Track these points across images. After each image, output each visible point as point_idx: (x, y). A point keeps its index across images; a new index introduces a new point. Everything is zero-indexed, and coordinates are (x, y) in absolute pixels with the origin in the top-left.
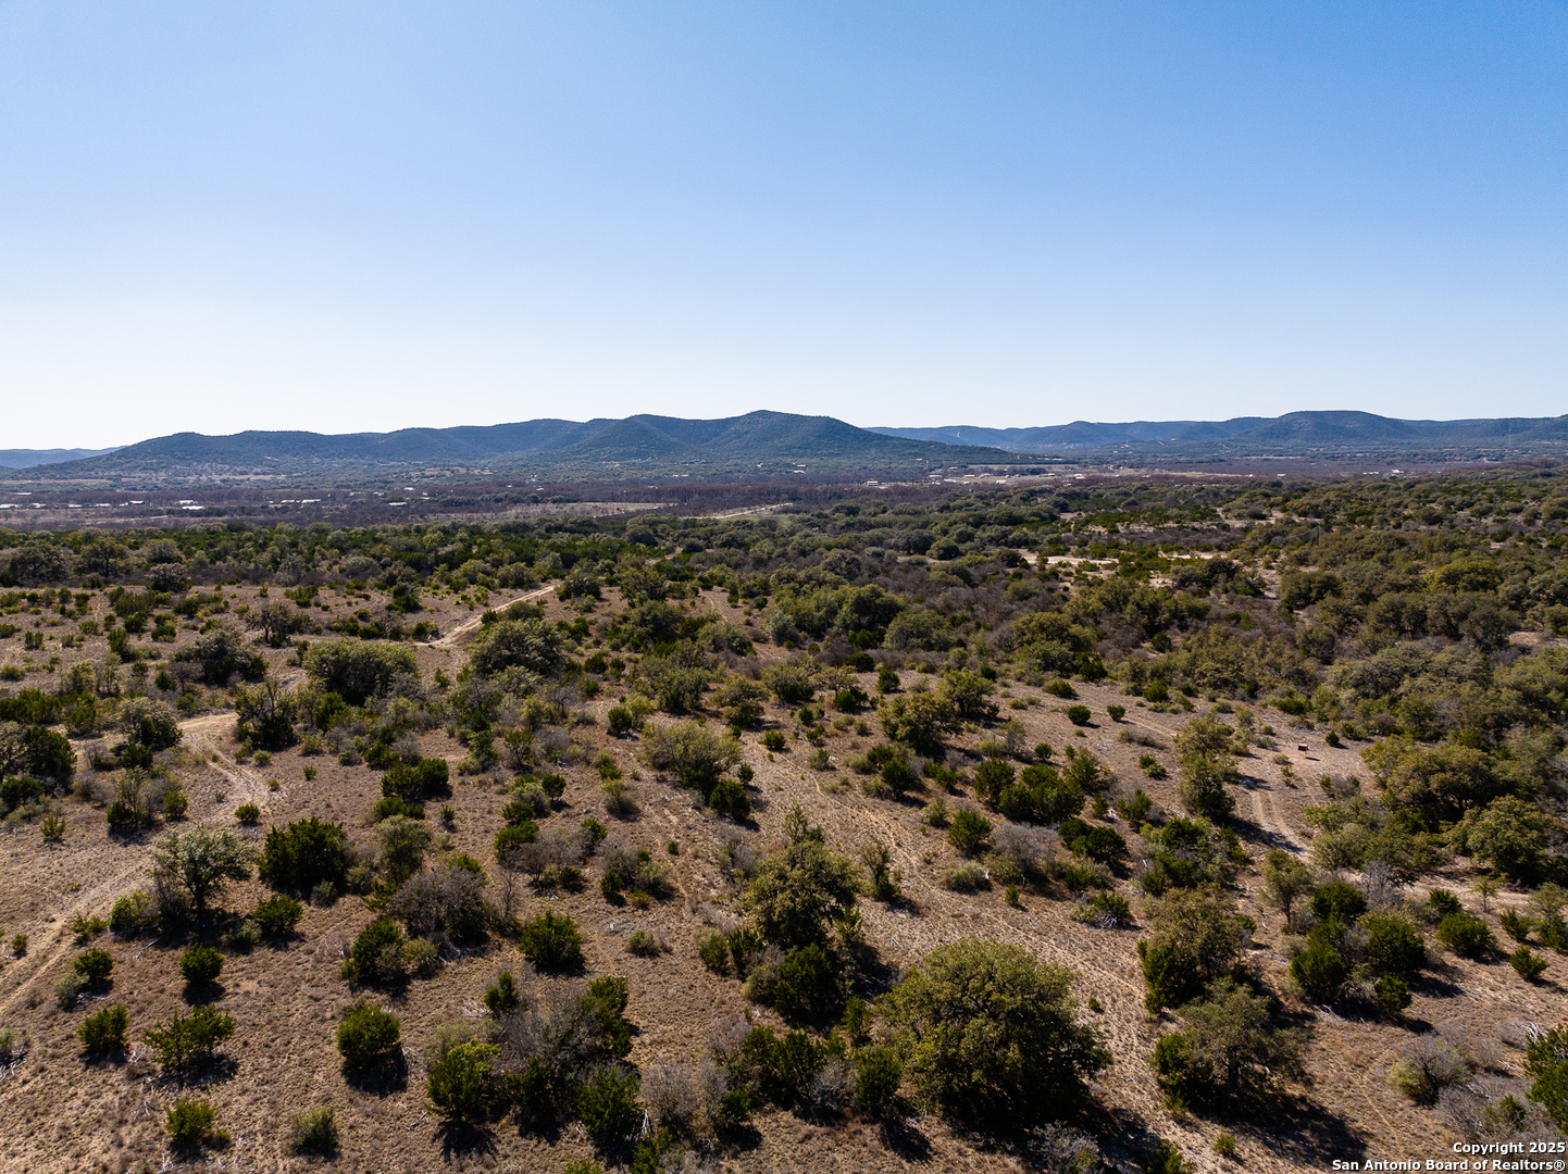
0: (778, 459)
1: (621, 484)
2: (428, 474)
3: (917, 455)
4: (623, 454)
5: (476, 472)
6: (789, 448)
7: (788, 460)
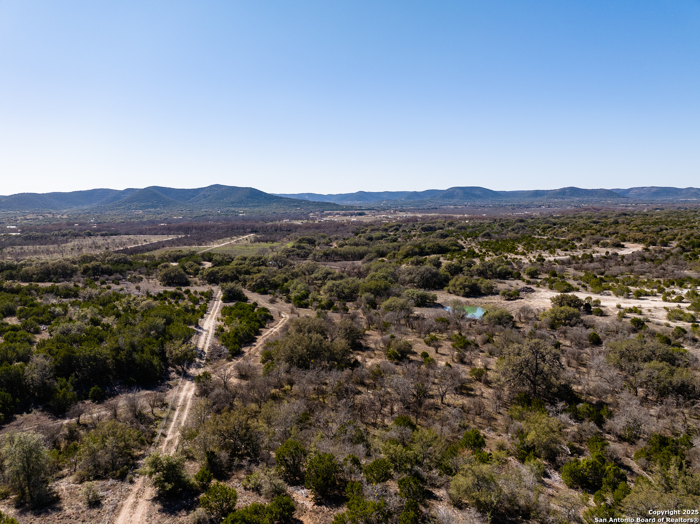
0: (228, 208)
1: (144, 223)
2: (28, 218)
3: (297, 206)
4: (143, 206)
5: (58, 217)
6: (233, 203)
7: (233, 209)
